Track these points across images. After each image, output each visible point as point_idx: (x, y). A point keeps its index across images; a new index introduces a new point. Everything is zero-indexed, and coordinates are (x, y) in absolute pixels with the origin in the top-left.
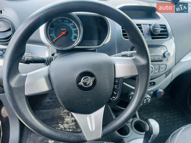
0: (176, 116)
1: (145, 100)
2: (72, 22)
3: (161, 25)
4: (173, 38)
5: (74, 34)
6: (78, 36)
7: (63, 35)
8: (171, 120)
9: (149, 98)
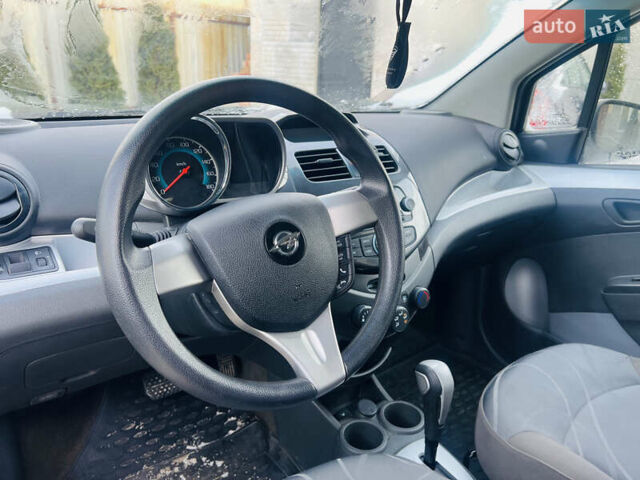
0: (473, 387)
1: (397, 319)
2: (197, 147)
3: (377, 147)
4: (410, 175)
5: (207, 174)
6: (217, 175)
7: (184, 176)
8: (467, 400)
9: (404, 312)
